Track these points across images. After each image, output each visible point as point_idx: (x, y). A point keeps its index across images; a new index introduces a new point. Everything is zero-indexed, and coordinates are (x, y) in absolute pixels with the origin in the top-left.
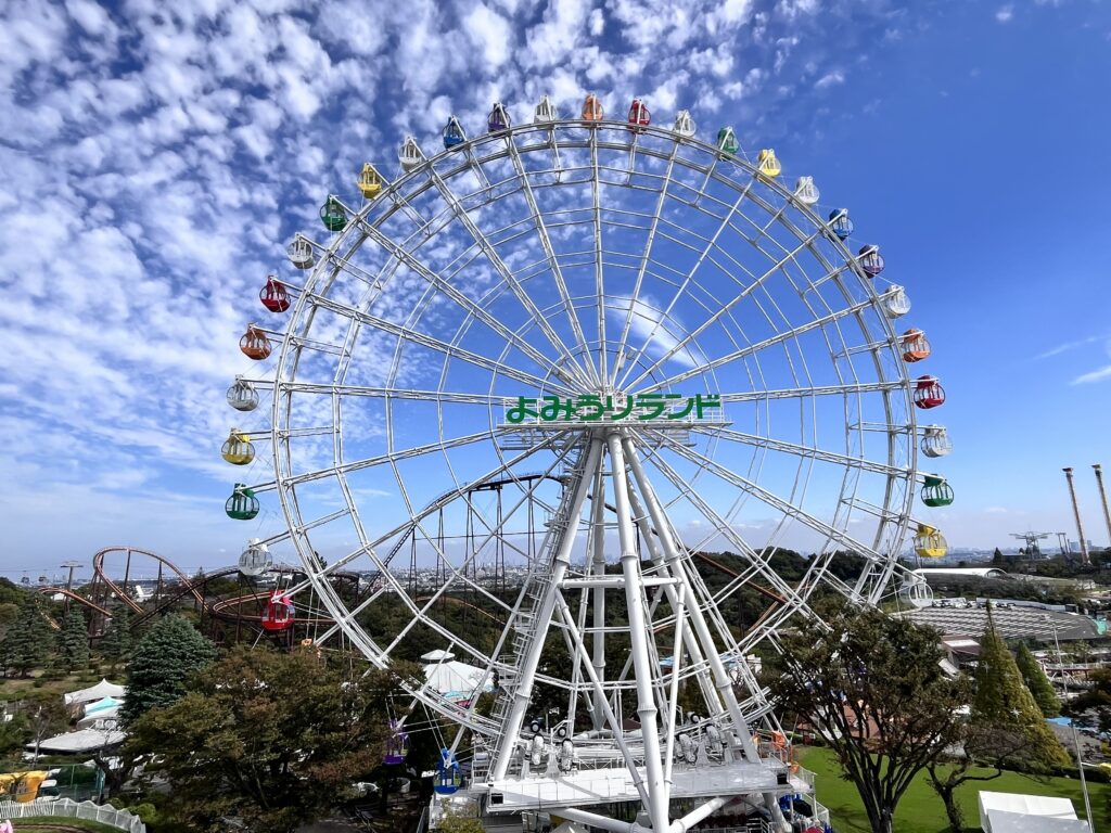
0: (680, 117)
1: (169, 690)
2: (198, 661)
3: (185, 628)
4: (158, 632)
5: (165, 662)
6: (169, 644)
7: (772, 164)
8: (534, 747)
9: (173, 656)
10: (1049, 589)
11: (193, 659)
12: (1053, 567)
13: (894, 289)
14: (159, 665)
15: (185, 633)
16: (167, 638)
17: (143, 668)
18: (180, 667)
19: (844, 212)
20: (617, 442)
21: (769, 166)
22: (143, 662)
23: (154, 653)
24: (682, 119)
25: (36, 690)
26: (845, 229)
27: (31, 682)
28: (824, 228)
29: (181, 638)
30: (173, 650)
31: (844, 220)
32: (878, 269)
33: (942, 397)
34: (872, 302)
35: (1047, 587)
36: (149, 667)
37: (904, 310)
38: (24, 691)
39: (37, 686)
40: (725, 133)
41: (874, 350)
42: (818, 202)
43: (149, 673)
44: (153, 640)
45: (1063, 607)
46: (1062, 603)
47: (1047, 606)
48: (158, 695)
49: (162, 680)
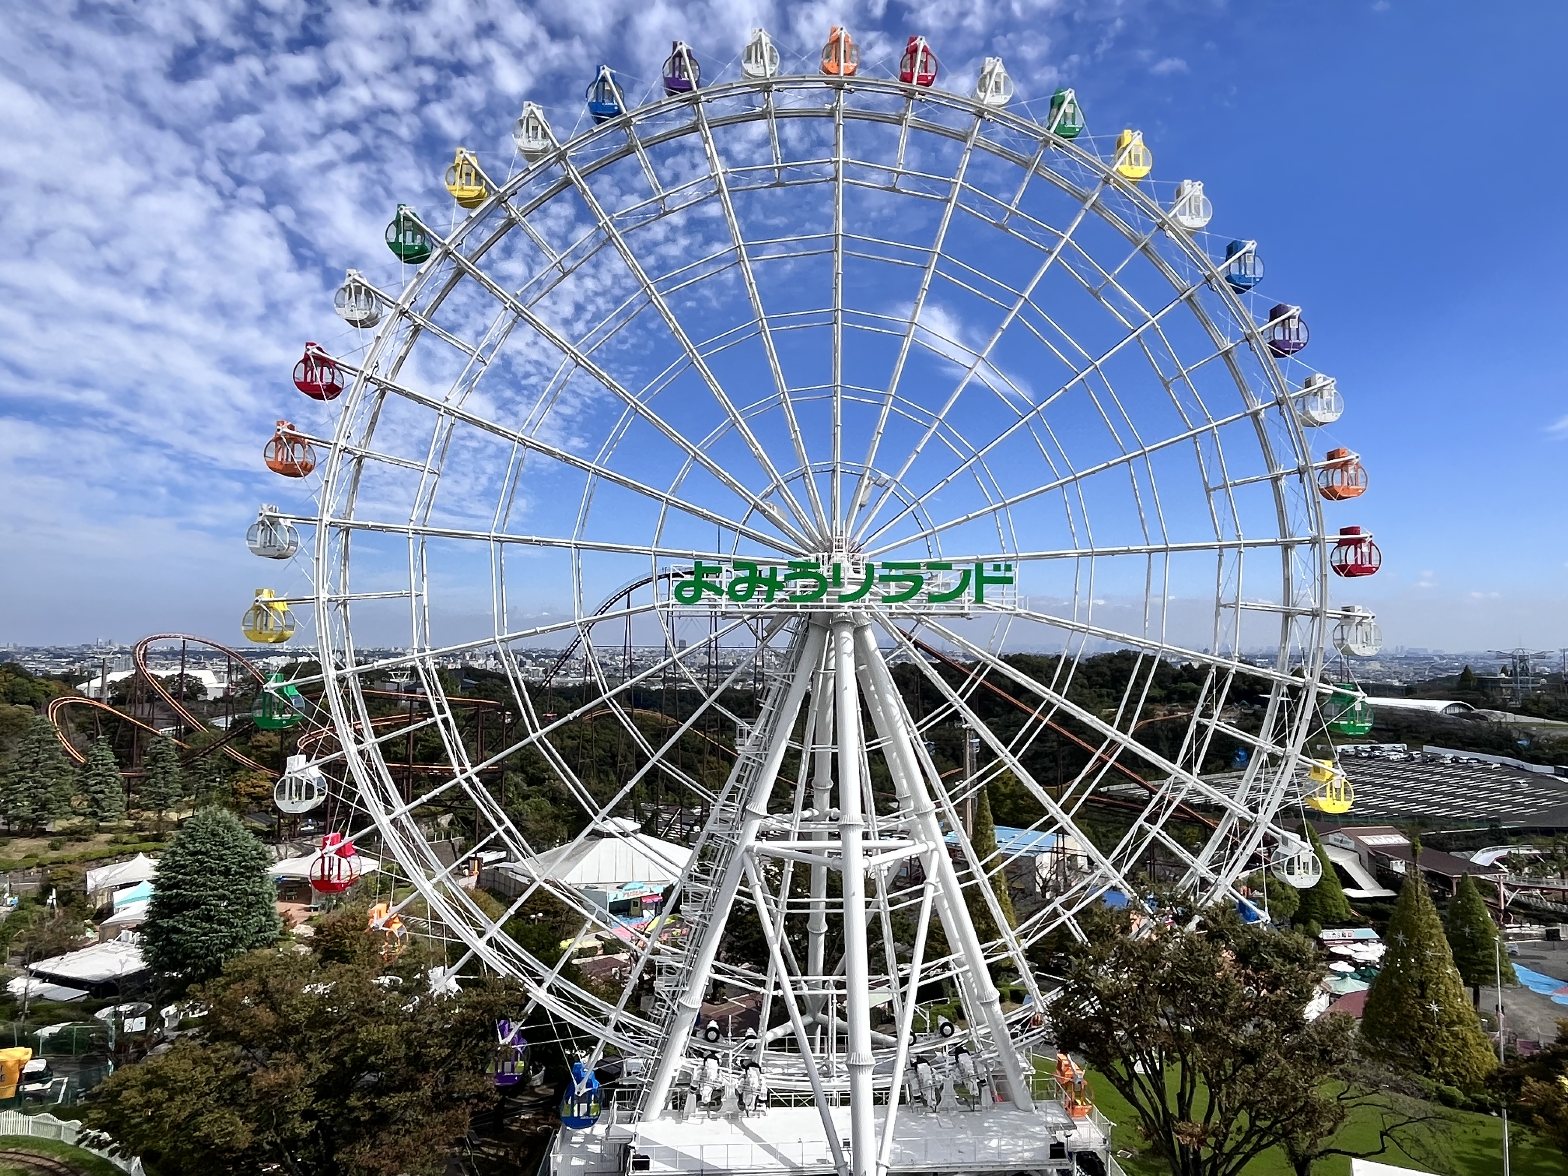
0: (987, 69)
1: (209, 919)
2: (249, 878)
3: (229, 828)
4: (191, 836)
5: (201, 880)
6: (206, 853)
7: (1137, 158)
8: (704, 1076)
9: (212, 871)
10: (1535, 739)
11: (242, 874)
12: (1545, 703)
13: (1319, 380)
14: (192, 883)
15: (228, 838)
16: (203, 843)
17: (170, 888)
18: (222, 887)
19: (1250, 245)
20: (847, 635)
21: (1134, 160)
22: (169, 879)
23: (184, 867)
24: (991, 73)
25: (53, 855)
26: (1250, 274)
27: (45, 842)
28: (1213, 275)
29: (222, 844)
30: (213, 863)
31: (1250, 261)
32: (1296, 345)
33: (1375, 563)
34: (1279, 403)
35: (1533, 736)
36: (177, 886)
37: (1331, 417)
38: (34, 856)
39: (53, 848)
40: (1063, 99)
41: (1276, 480)
42: (1209, 227)
43: (177, 895)
44: (183, 846)
45: (1549, 769)
46: (1550, 763)
47: (1527, 766)
48: (193, 925)
49: (197, 905)
